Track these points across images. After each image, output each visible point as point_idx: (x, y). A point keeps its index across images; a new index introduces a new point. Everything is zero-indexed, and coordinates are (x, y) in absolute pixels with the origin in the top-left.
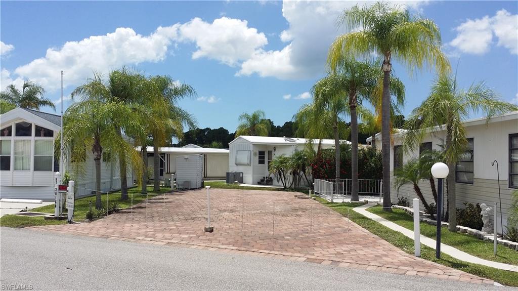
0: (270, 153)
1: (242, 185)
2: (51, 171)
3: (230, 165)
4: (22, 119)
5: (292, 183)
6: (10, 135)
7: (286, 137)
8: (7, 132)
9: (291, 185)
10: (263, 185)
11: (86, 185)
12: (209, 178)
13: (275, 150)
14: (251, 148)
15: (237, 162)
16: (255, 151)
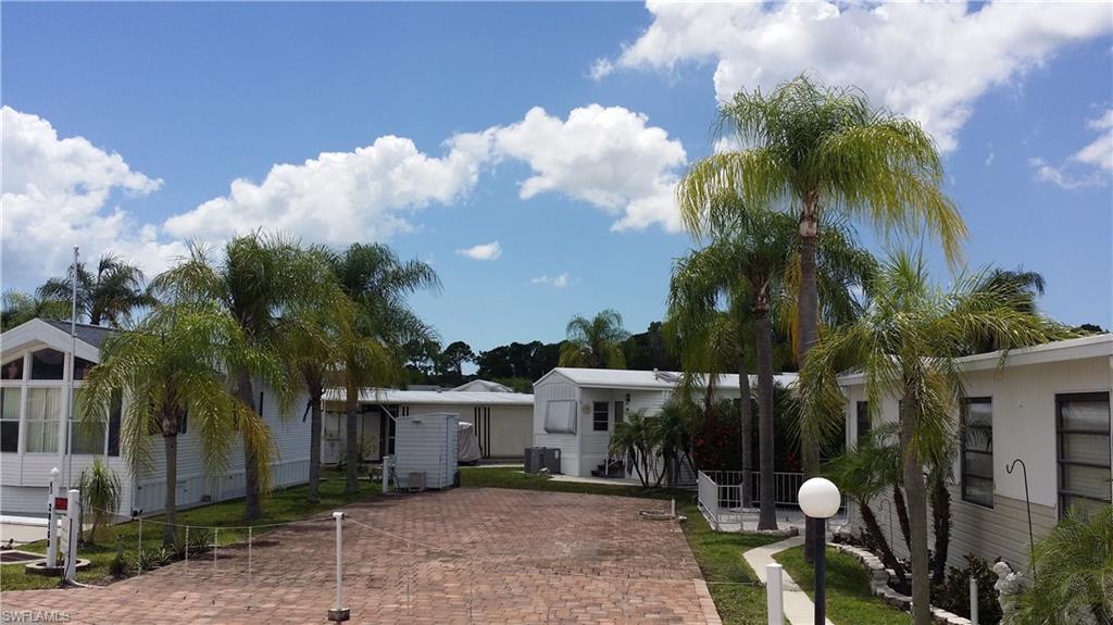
0: (619, 405)
1: (557, 478)
2: (103, 453)
3: (535, 432)
4: (43, 343)
5: (662, 476)
6: (19, 376)
7: (659, 370)
8: (13, 370)
9: (660, 480)
10: (603, 477)
11: (188, 483)
12: (494, 458)
13: (628, 400)
14: (577, 395)
15: (550, 426)
16: (585, 402)
